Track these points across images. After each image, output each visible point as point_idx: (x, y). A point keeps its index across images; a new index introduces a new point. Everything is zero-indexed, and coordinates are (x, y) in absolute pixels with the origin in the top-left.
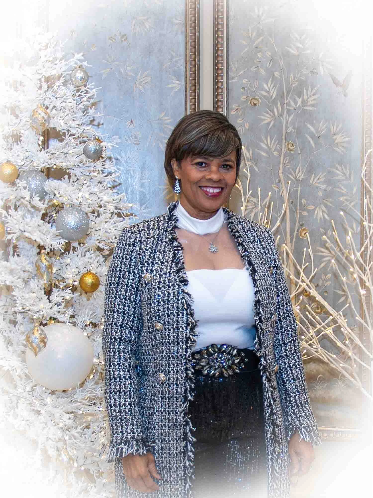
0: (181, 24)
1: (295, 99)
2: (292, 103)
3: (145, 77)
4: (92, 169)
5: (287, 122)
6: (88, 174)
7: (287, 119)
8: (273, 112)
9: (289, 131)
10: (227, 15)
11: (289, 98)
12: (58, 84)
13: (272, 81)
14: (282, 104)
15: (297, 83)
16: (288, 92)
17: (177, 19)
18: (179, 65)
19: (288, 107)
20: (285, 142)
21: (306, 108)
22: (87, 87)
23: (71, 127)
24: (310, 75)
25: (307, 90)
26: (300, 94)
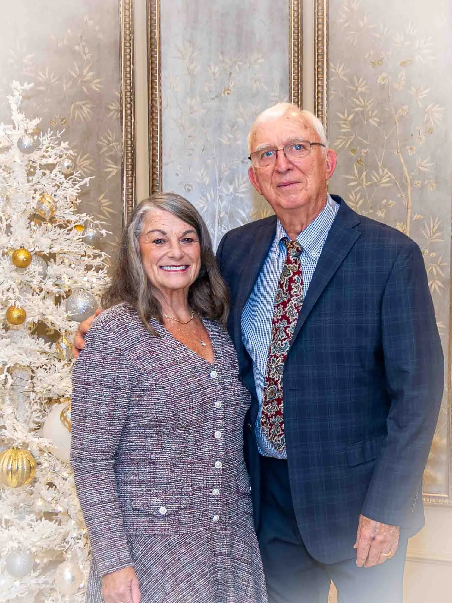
0: (116, 110)
1: (227, 186)
2: (224, 190)
3: (84, 160)
4: (83, 253)
5: (220, 208)
6: (79, 258)
7: (219, 205)
8: (207, 199)
9: (222, 215)
10: (161, 104)
11: (221, 185)
12: (54, 172)
13: (205, 169)
14: (215, 190)
15: (229, 171)
16: (220, 180)
17: (112, 105)
18: (116, 150)
19: (220, 194)
20: (219, 226)
21: (237, 195)
22: (75, 174)
23: (64, 214)
24: (241, 164)
25: (238, 179)
26: (231, 182)
